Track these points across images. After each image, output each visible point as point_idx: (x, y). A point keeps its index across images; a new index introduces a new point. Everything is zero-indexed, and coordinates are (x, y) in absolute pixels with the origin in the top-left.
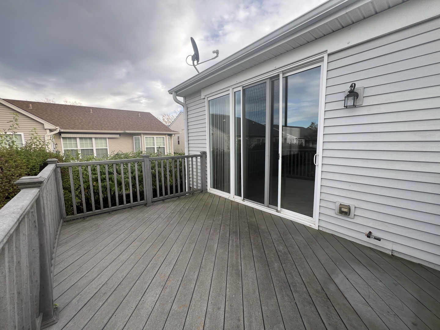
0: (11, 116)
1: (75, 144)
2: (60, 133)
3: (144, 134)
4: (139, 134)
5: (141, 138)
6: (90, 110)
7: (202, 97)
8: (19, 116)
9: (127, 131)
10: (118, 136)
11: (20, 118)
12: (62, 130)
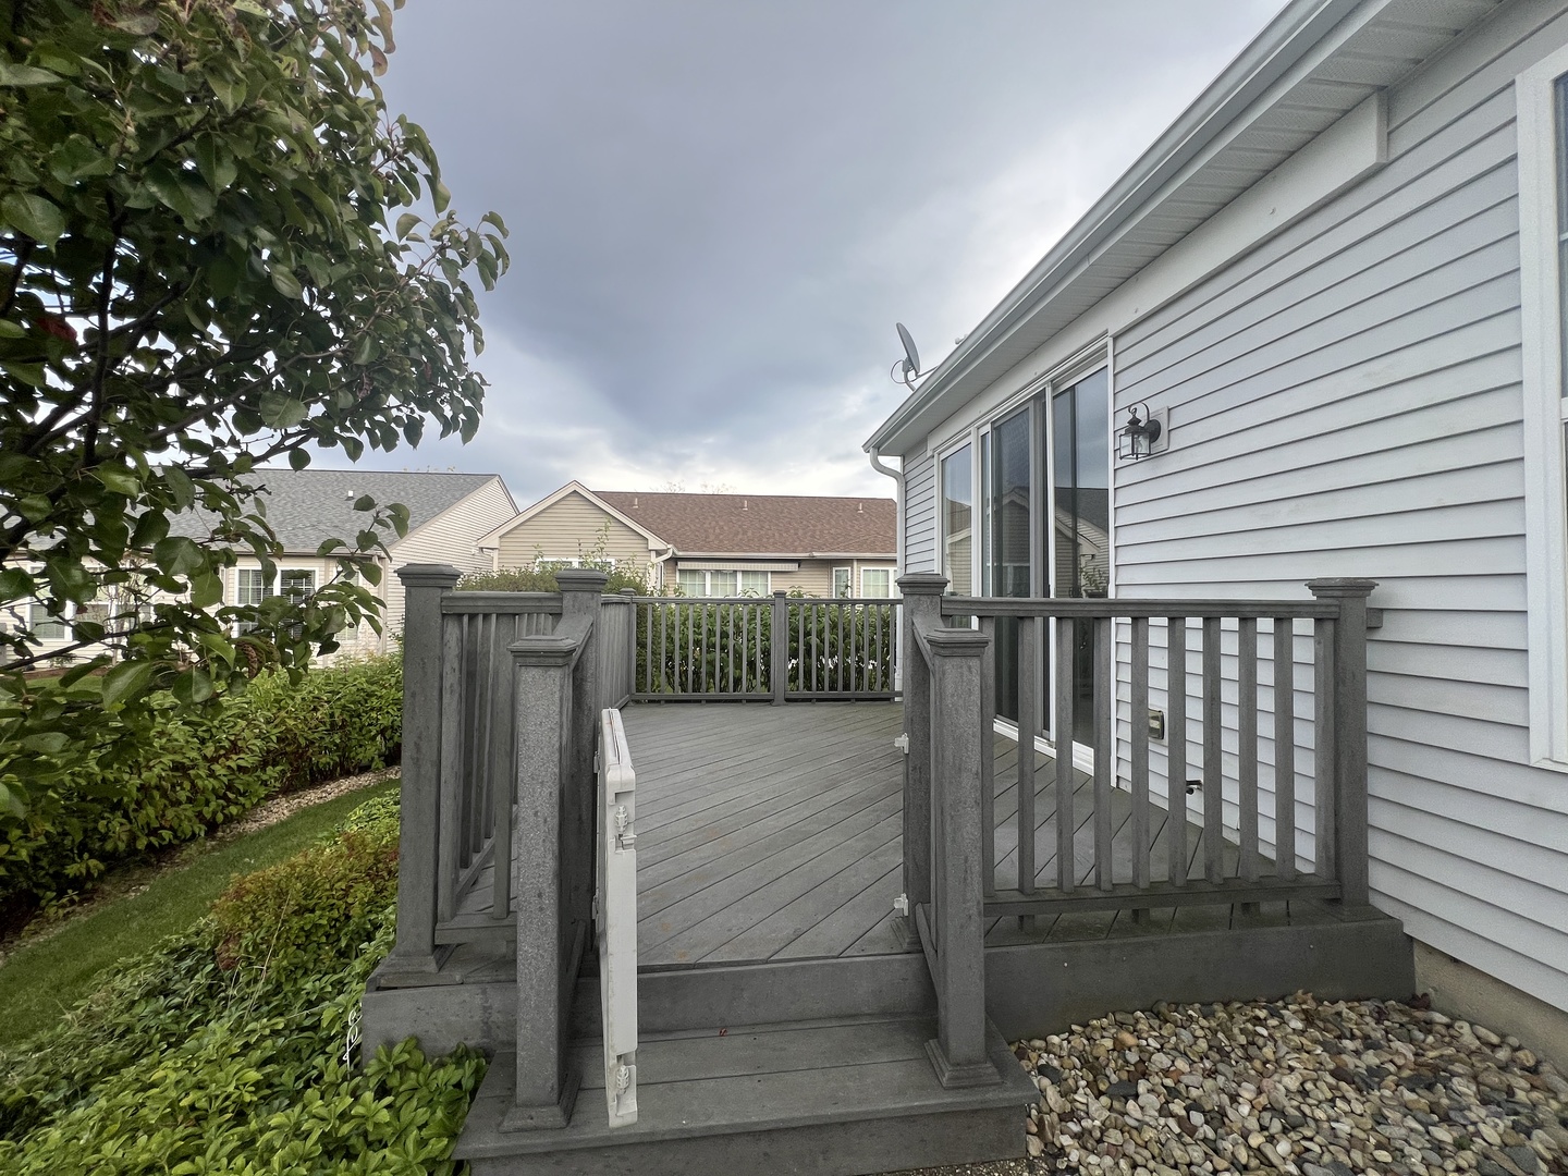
0: (599, 521)
1: (701, 587)
2: (675, 560)
3: (859, 560)
4: (848, 562)
5: (852, 571)
6: (743, 504)
7: (929, 454)
8: (613, 524)
9: (815, 554)
10: (793, 567)
11: (613, 526)
12: (680, 554)
